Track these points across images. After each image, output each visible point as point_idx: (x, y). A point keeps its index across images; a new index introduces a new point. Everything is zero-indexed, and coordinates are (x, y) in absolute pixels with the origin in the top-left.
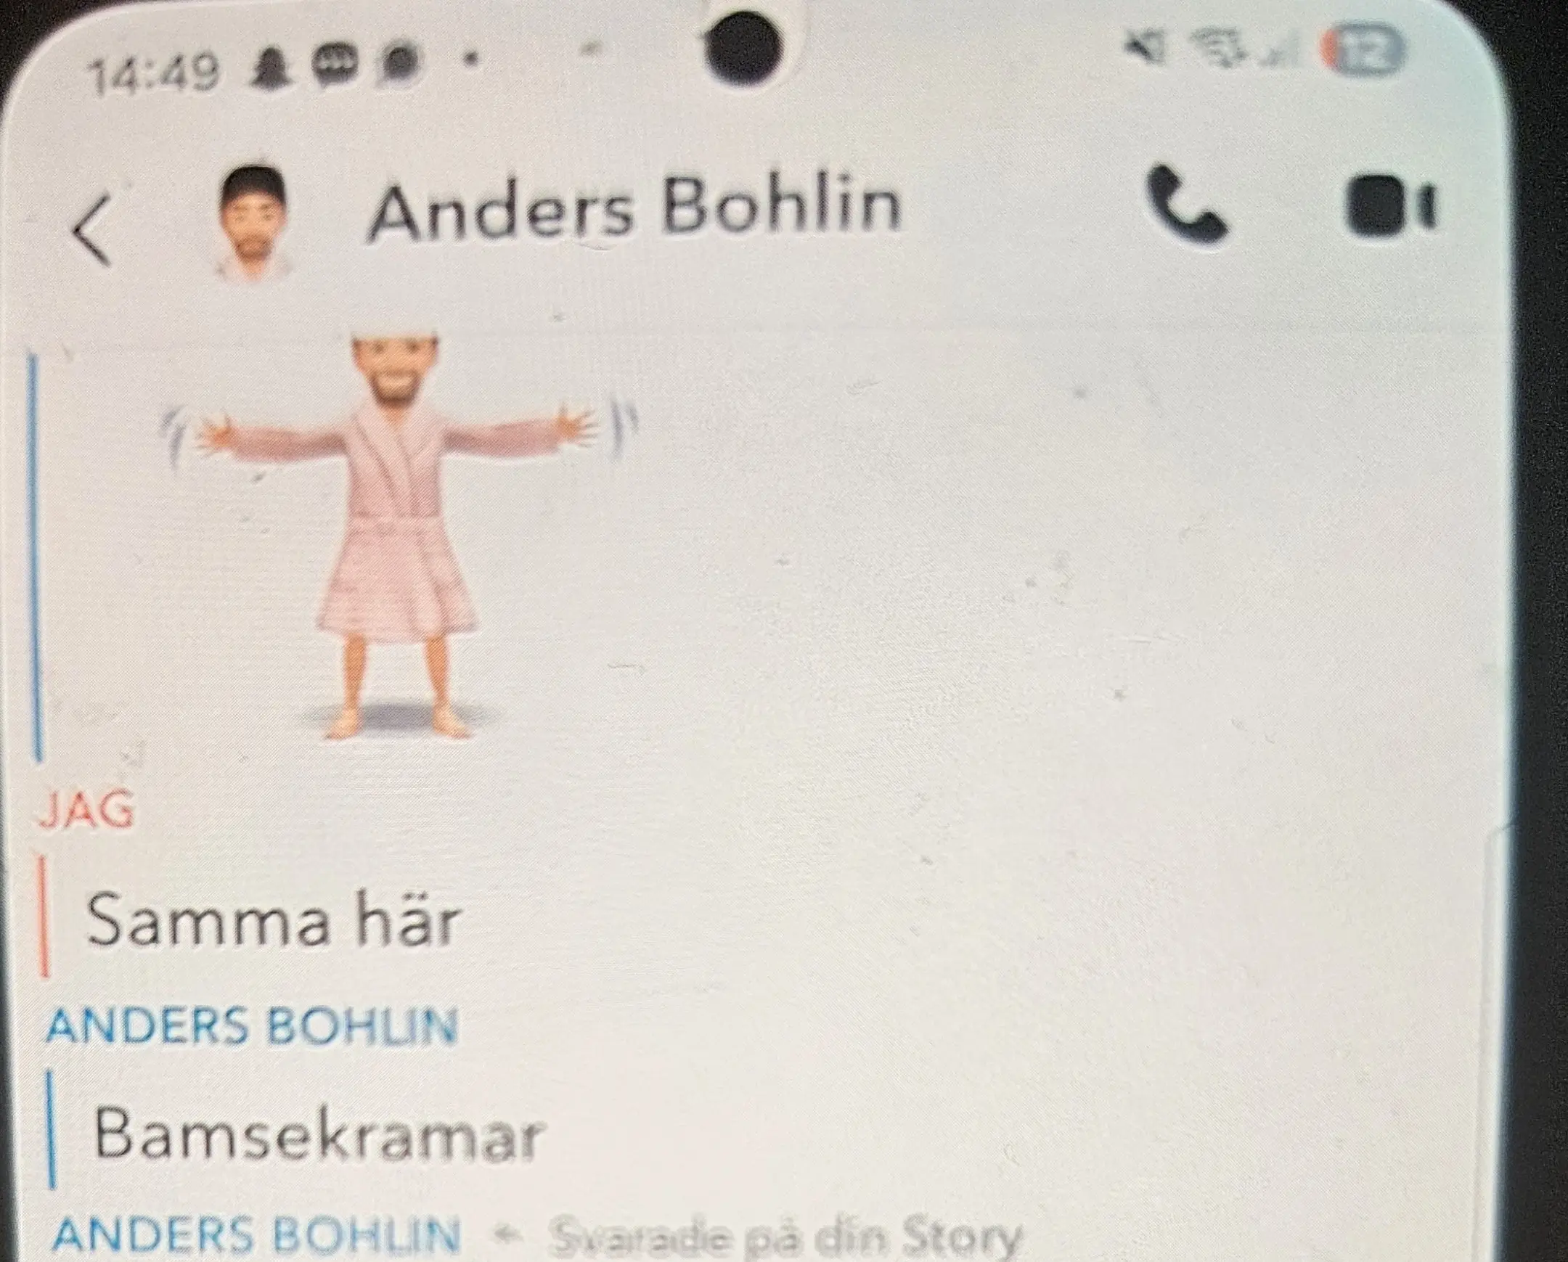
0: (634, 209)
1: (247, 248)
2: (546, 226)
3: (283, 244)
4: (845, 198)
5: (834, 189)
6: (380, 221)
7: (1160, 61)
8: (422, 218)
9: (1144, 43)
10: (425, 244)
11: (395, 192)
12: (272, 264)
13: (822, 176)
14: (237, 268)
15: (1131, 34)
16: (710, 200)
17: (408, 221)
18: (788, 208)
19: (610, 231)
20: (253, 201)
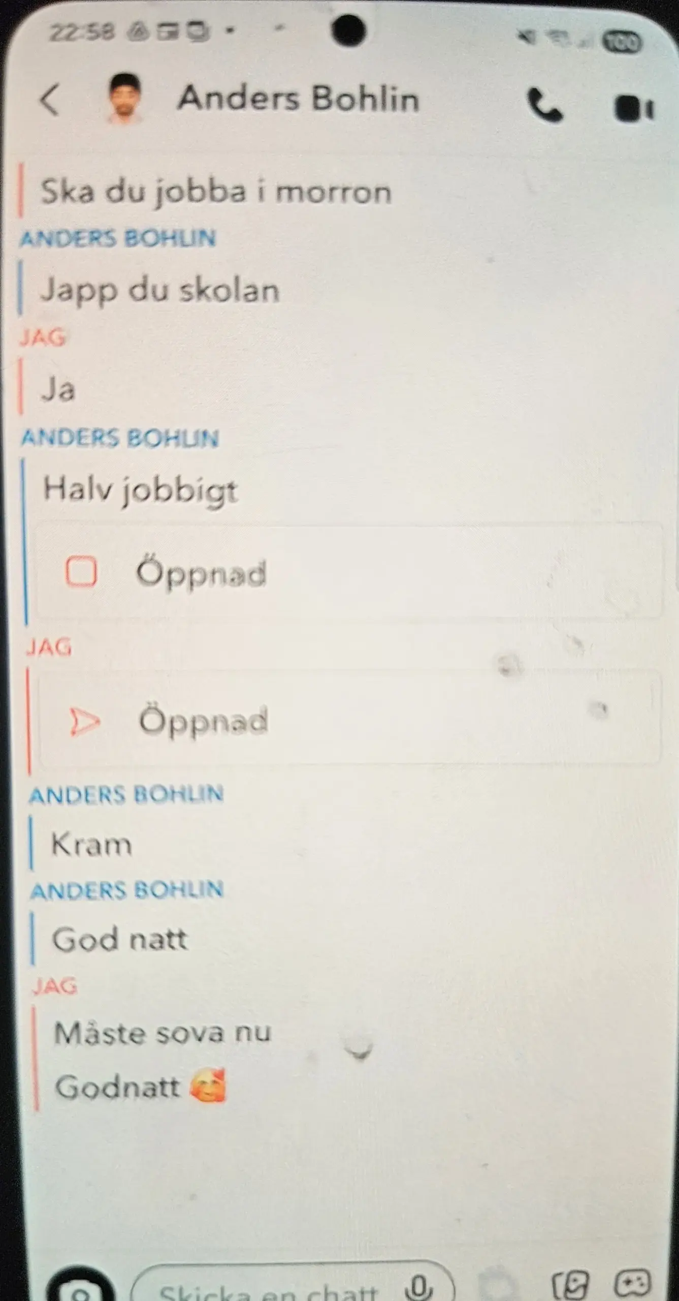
0: (299, 99)
1: (123, 110)
2: (260, 105)
3: (139, 109)
4: (394, 98)
5: (390, 93)
6: (184, 101)
7: (534, 44)
8: (202, 99)
9: (526, 36)
10: (204, 111)
11: (190, 88)
12: (133, 117)
13: (384, 88)
14: (117, 118)
15: (520, 32)
16: (334, 97)
17: (196, 101)
18: (368, 101)
19: (289, 108)
20: (125, 89)
